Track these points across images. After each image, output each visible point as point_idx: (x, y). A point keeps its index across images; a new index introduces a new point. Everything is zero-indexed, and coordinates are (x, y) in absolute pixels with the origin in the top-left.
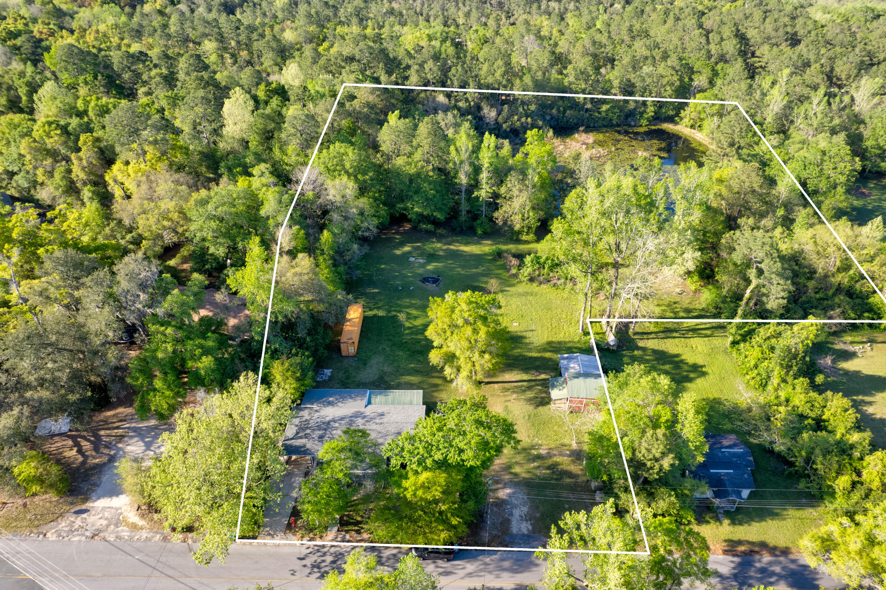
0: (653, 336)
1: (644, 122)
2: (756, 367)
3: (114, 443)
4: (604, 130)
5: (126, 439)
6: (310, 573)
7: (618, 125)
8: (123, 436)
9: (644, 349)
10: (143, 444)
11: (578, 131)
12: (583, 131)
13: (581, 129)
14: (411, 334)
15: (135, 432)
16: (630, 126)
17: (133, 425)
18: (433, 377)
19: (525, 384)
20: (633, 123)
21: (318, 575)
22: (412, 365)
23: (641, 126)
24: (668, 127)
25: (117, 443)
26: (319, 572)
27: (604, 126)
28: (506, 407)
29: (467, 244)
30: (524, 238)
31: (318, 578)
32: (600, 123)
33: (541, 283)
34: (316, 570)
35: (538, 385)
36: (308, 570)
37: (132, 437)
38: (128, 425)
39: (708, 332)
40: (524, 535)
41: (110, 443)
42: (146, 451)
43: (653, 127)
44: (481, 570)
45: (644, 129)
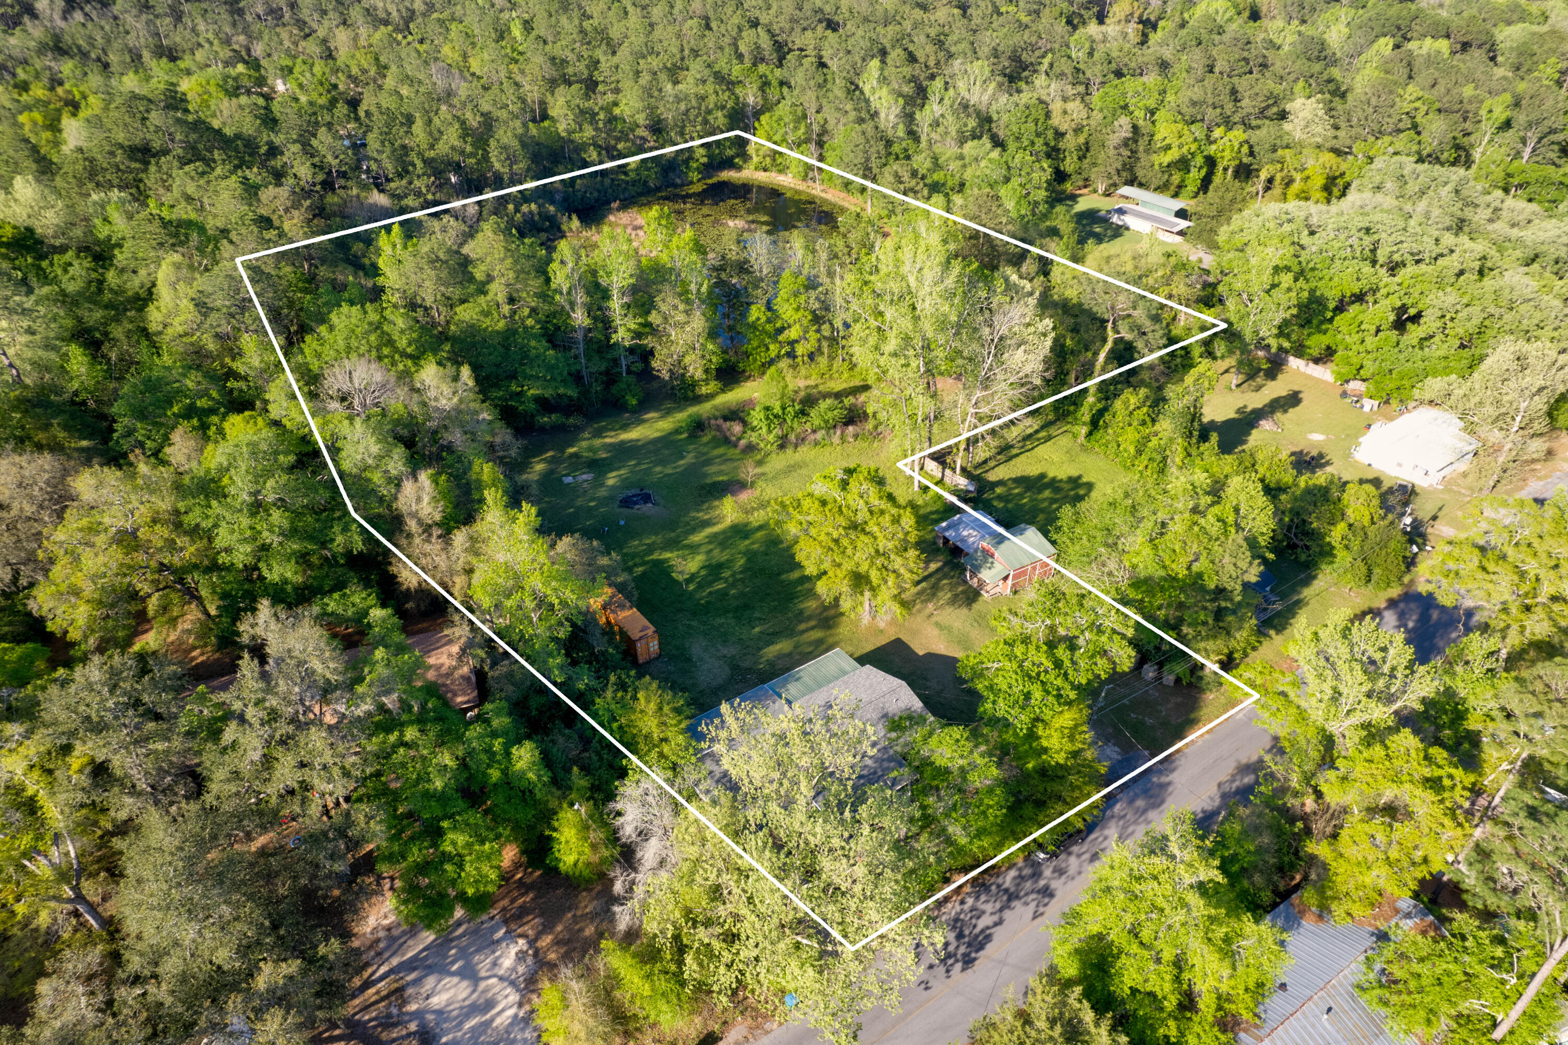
0: (992, 463)
1: (695, 176)
2: (1139, 452)
3: (395, 1011)
4: (644, 200)
5: (410, 991)
6: (948, 971)
7: (658, 189)
8: (400, 991)
9: (1001, 483)
10: (455, 980)
11: (610, 211)
12: (618, 210)
13: (615, 205)
14: (700, 586)
15: (414, 969)
16: (676, 186)
17: (395, 961)
18: (803, 632)
19: (924, 584)
20: (678, 181)
21: (959, 966)
22: (757, 629)
23: (692, 183)
24: (727, 175)
25: (401, 1006)
26: (957, 961)
27: (641, 194)
28: (937, 624)
29: (625, 427)
30: (704, 390)
31: (963, 970)
32: (632, 190)
33: (796, 446)
34: (950, 962)
35: (940, 580)
36: (942, 969)
37: (417, 982)
38: (383, 970)
39: (1043, 434)
40: (1119, 762)
41: (389, 1016)
42: (476, 986)
43: (710, 181)
44: (1125, 828)
45: (698, 188)
